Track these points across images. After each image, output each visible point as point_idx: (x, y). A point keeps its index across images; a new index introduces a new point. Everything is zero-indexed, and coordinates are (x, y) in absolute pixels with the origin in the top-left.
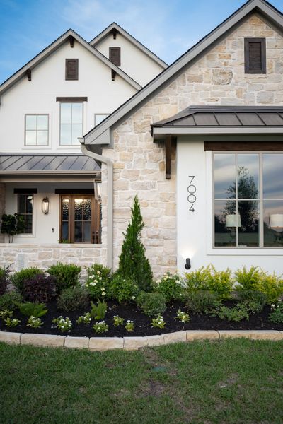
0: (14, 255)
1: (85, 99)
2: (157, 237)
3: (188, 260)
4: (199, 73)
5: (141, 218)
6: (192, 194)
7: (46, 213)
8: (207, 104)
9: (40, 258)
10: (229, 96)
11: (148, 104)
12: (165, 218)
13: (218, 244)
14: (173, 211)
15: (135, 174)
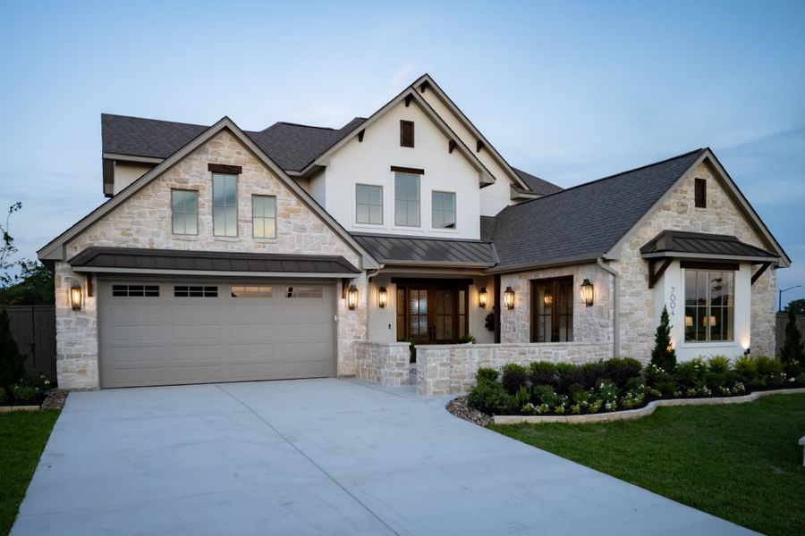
4: (668, 203)
6: (673, 302)
7: (382, 306)
8: (673, 229)
10: (685, 224)
12: (648, 320)
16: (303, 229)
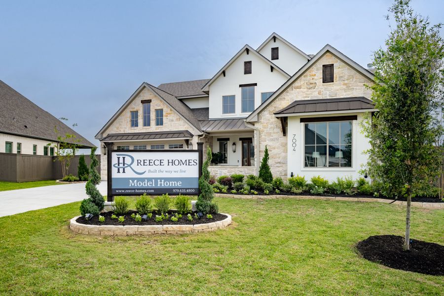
0: (217, 171)
1: (256, 84)
2: (280, 163)
3: (292, 173)
4: (299, 85)
5: (268, 155)
6: (294, 143)
7: (234, 152)
8: (303, 99)
9: (228, 172)
10: (314, 95)
11: (275, 101)
12: (283, 154)
13: (306, 165)
14: (286, 151)
15: (269, 134)
16: (172, 121)
